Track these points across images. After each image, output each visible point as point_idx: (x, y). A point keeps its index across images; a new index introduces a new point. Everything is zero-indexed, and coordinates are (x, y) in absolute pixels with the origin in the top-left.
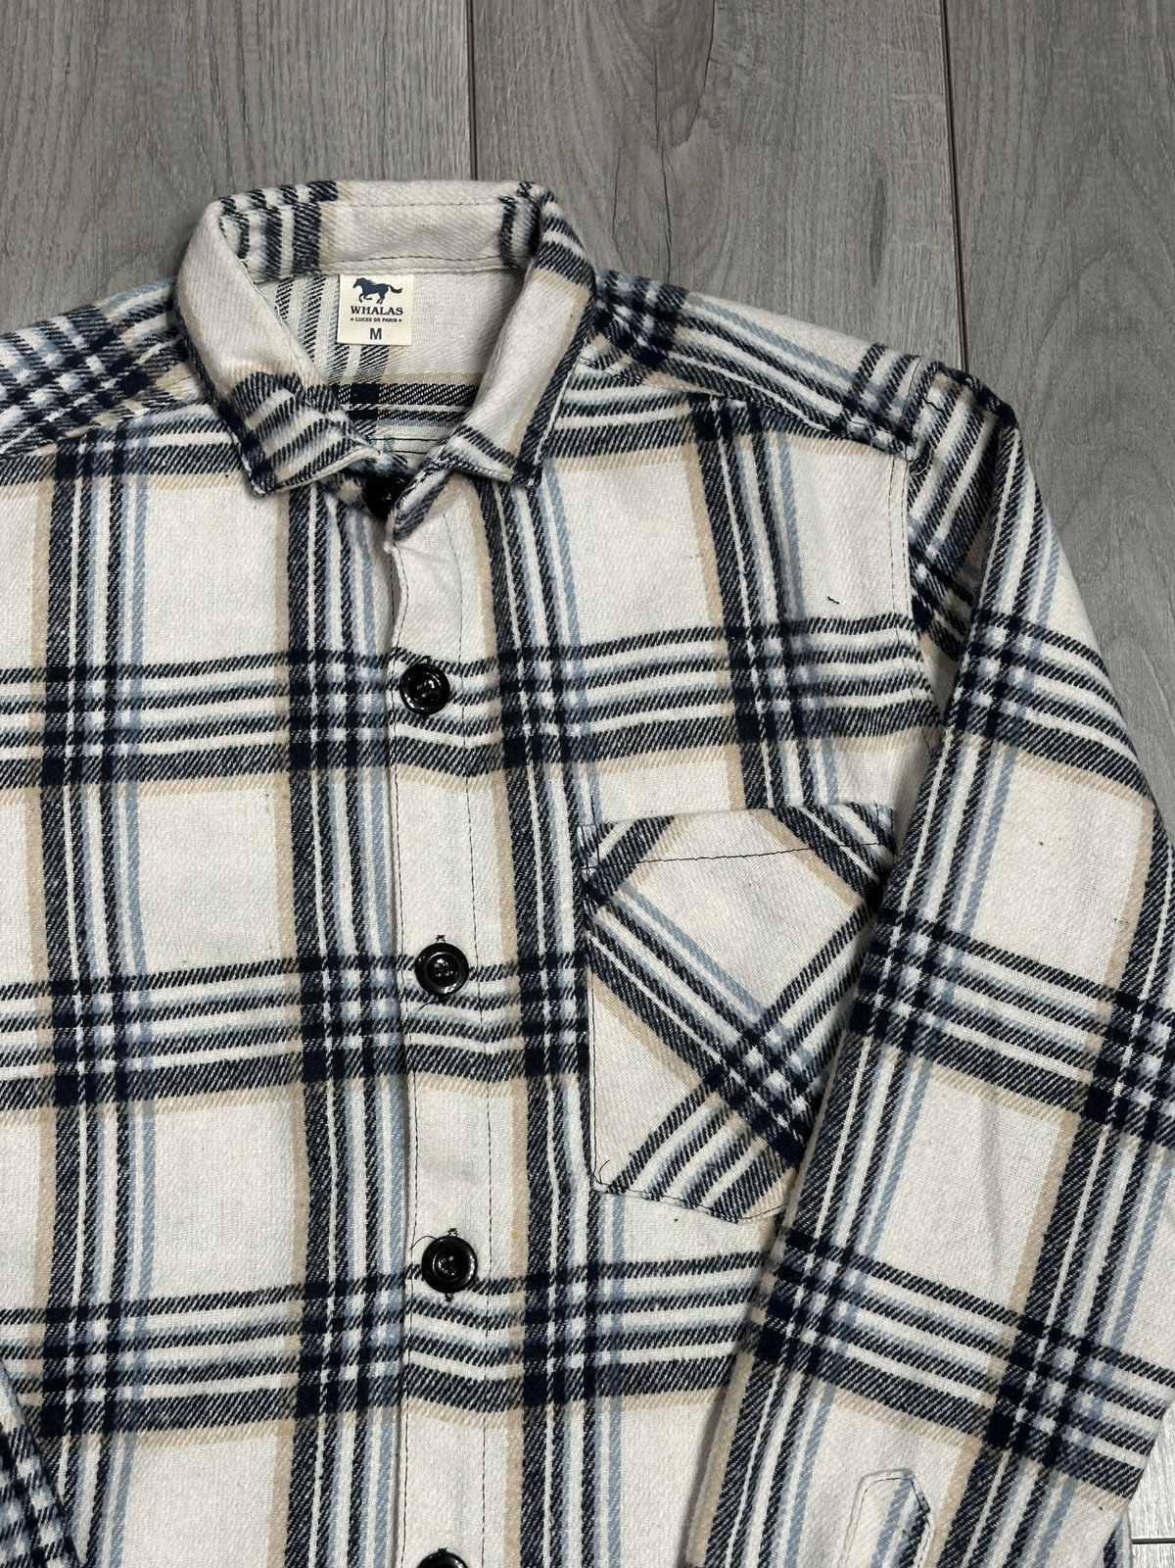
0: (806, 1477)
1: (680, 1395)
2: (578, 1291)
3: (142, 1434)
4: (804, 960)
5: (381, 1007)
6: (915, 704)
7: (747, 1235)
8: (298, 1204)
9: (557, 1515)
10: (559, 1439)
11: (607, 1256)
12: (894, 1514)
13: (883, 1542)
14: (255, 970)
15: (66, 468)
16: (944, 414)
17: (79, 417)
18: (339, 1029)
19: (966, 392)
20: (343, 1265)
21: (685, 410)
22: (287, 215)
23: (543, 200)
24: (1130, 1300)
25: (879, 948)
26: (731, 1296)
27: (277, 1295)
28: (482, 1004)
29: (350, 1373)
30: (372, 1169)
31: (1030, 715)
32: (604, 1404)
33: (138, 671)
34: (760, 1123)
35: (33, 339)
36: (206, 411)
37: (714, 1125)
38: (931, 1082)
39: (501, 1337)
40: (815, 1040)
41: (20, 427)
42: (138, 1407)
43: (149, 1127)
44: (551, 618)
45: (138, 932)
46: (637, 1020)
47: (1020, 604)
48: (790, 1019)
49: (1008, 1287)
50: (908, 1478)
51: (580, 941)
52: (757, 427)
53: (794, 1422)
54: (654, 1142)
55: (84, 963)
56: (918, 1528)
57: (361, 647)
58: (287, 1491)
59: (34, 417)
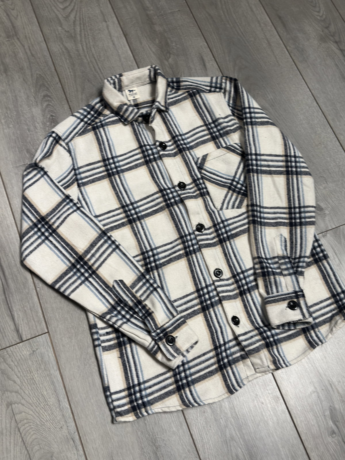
0: (266, 241)
1: (242, 235)
2: (221, 225)
3: (163, 267)
4: (236, 167)
5: (175, 194)
6: (237, 127)
7: (243, 210)
8: (173, 227)
9: (231, 258)
10: (227, 248)
11: (224, 219)
12: (281, 241)
13: (281, 245)
14: (153, 195)
15: (94, 129)
16: (226, 83)
17: (93, 121)
18: (170, 199)
19: (228, 79)
20: (184, 232)
21: (187, 94)
22: (116, 80)
23: (155, 67)
24: (303, 198)
25: (248, 160)
26: (244, 219)
27: (176, 240)
28: (190, 189)
29: (191, 248)
30: (183, 217)
31: (257, 120)
32: (232, 240)
33: (117, 157)
34: (239, 193)
35: (81, 111)
36: (112, 115)
37: (232, 196)
38: (263, 177)
39: (213, 236)
40: (242, 178)
41: (84, 125)
42: (160, 264)
43: (145, 223)
44: (178, 130)
45: (132, 195)
46: (214, 185)
47: (249, 105)
48: (238, 176)
49: (285, 204)
50: (281, 235)
51: (201, 176)
52: (199, 93)
53: (261, 234)
54: (224, 200)
55: (125, 202)
56: (286, 241)
57: (150, 144)
58: (189, 268)
59: (86, 123)
